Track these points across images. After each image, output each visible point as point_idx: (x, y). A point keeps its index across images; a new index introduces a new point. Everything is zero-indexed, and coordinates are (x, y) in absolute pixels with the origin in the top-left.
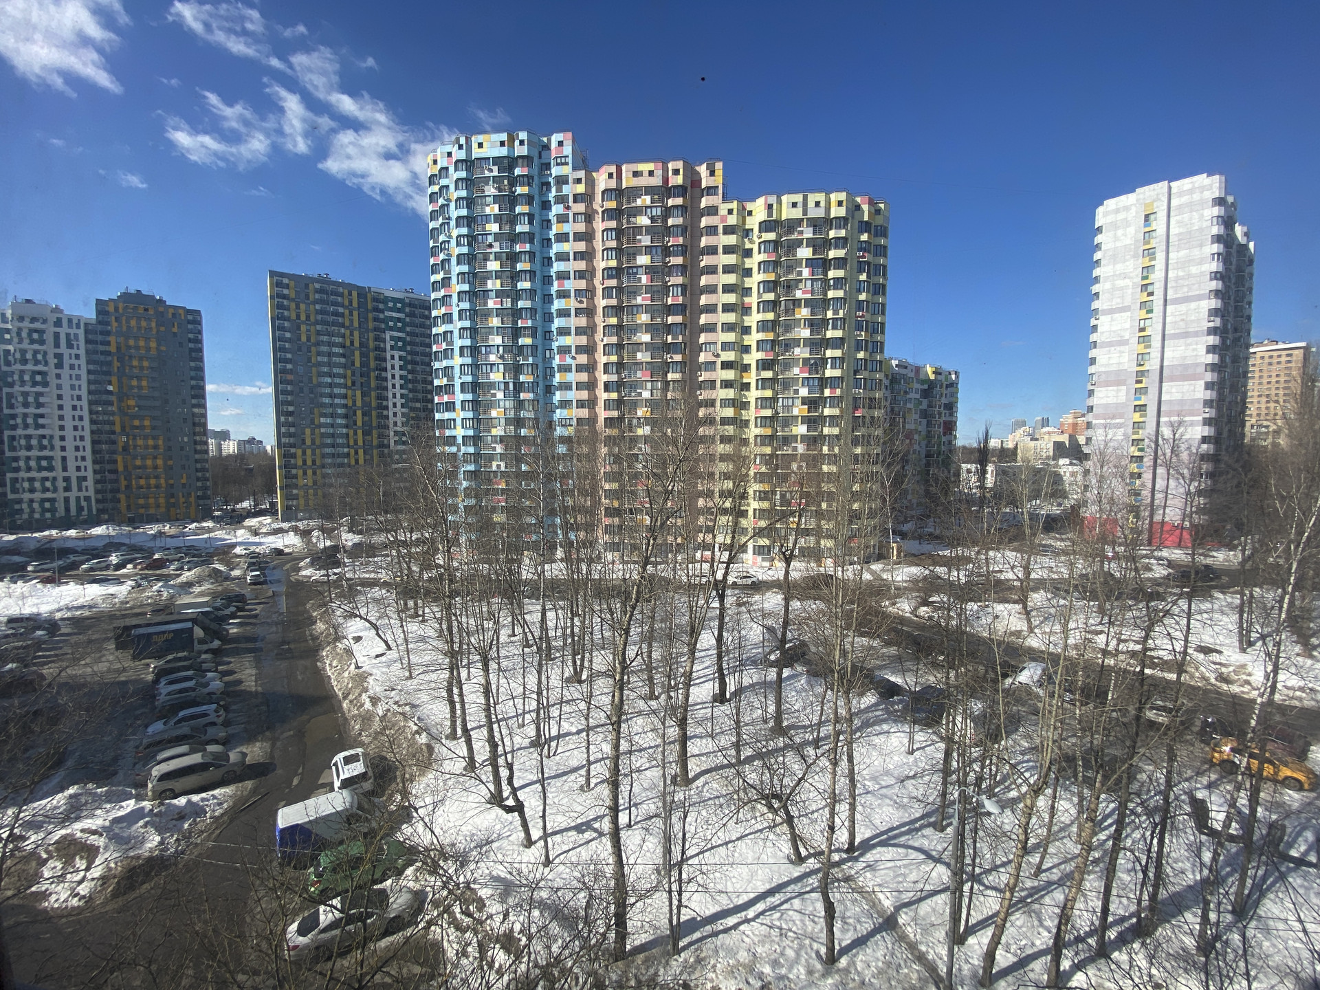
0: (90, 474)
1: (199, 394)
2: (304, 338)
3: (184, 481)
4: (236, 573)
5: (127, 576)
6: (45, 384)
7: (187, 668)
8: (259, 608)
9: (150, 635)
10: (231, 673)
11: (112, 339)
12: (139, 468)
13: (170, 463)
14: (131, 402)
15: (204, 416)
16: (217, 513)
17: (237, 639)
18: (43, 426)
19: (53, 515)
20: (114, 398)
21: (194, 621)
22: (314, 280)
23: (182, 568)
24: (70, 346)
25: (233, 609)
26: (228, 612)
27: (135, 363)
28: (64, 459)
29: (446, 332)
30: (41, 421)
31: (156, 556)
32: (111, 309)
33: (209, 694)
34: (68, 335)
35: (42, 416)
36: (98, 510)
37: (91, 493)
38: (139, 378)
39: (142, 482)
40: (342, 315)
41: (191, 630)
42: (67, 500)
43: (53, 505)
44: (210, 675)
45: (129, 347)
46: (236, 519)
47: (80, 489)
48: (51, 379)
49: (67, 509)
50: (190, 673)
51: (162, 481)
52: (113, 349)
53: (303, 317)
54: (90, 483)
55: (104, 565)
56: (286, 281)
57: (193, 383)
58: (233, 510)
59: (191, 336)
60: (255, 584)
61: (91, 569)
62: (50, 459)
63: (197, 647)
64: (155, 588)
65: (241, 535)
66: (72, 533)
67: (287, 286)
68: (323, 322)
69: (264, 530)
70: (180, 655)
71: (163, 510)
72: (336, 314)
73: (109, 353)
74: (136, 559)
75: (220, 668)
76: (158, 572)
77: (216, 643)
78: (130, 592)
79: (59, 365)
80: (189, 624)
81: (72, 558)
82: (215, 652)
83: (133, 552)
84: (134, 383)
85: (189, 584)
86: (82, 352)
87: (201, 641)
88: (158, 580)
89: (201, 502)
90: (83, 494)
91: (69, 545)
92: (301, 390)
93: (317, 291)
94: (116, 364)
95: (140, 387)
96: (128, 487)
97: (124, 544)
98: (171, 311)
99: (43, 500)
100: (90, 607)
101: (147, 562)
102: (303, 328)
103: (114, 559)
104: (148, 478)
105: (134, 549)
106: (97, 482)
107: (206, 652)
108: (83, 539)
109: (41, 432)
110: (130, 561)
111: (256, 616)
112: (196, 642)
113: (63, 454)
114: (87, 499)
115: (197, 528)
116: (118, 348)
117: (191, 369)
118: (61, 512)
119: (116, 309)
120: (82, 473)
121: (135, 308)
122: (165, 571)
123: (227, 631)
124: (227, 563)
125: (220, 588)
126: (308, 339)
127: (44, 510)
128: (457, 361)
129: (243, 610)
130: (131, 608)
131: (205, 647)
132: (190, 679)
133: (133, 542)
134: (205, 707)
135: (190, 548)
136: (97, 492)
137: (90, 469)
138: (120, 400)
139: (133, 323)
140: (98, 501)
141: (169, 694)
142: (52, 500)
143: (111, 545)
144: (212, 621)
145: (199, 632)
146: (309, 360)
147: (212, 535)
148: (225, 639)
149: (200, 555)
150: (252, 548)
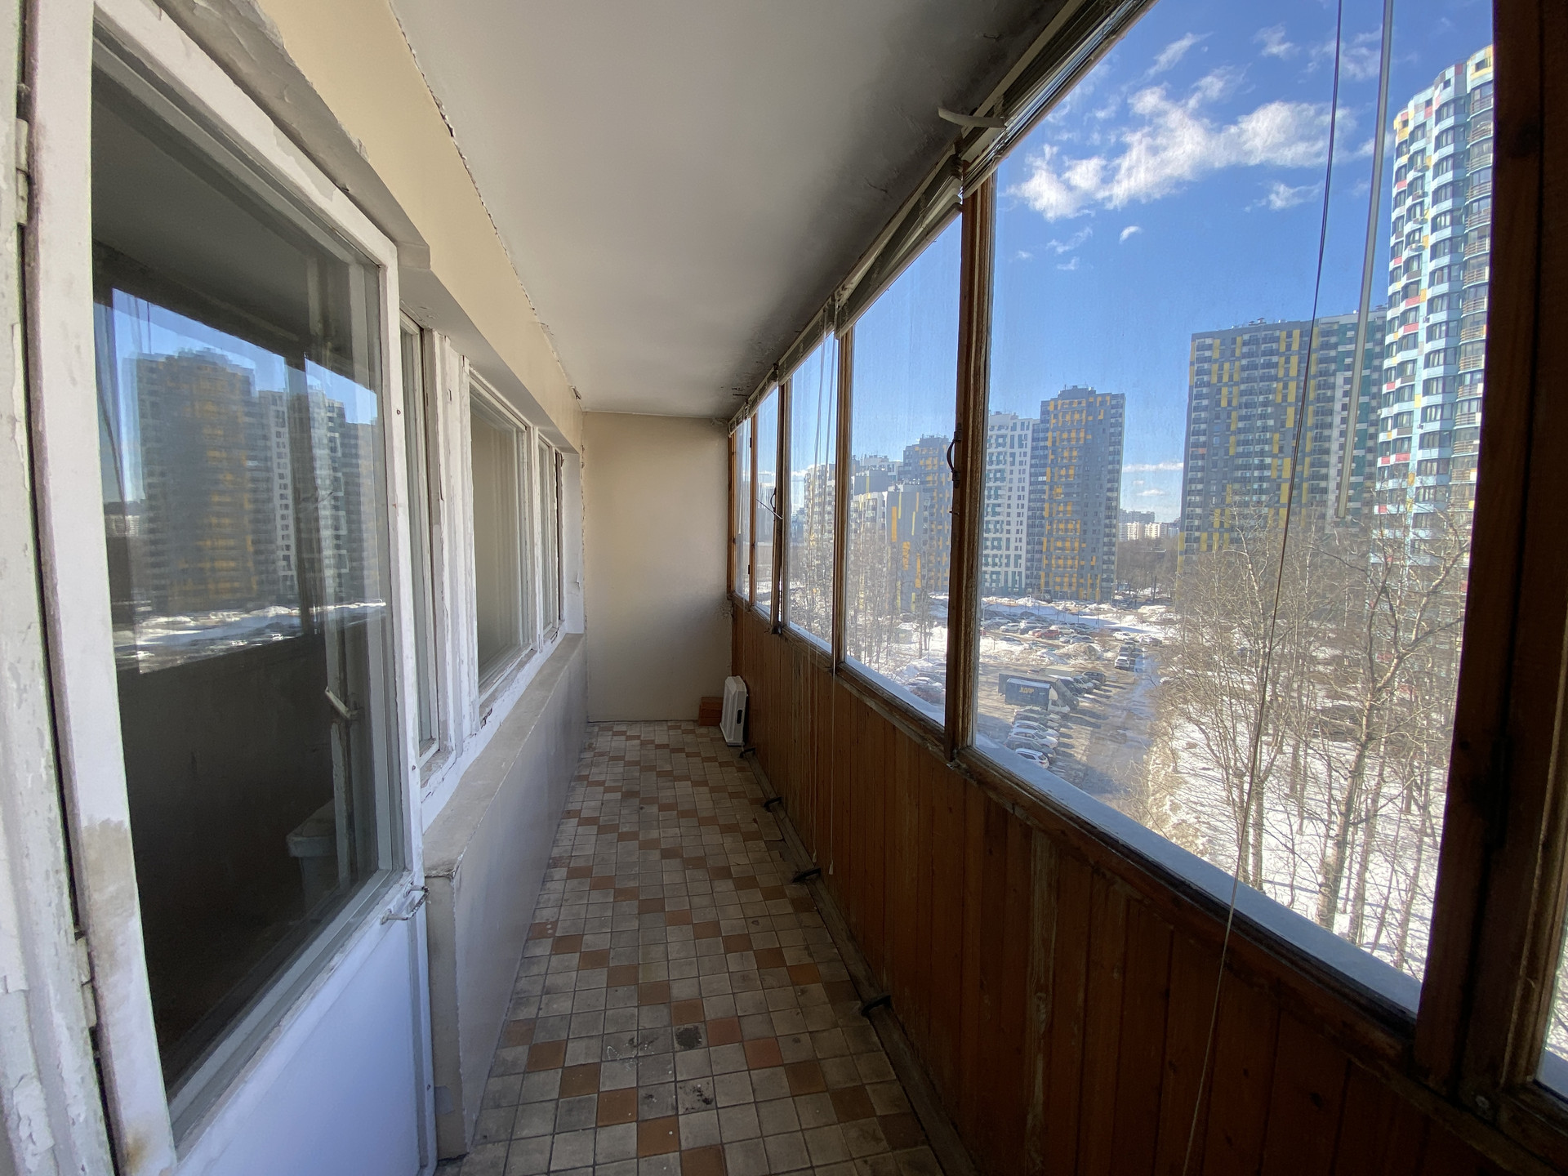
0: (1023, 553)
1: (1115, 477)
2: (1224, 403)
3: (1093, 563)
4: (1109, 655)
5: (1026, 640)
6: (1003, 479)
7: (1035, 720)
8: (1114, 691)
9: (1019, 686)
10: (1069, 737)
11: (1050, 435)
12: (1059, 549)
13: (1084, 545)
14: (1059, 490)
15: (1117, 499)
16: (1117, 597)
17: (1084, 712)
18: (999, 514)
19: (997, 585)
20: (1046, 487)
21: (1053, 684)
22: (1242, 331)
23: (1068, 642)
24: (1021, 446)
25: (1090, 685)
26: (1085, 686)
27: (1066, 454)
28: (1008, 540)
29: (1403, 364)
30: (997, 509)
31: (1053, 628)
32: (1051, 408)
33: (1043, 745)
34: (1020, 436)
35: (999, 505)
36: (1026, 584)
37: (1023, 569)
38: (1067, 467)
39: (1061, 562)
40: (1276, 365)
41: (1047, 691)
42: (1006, 573)
43: (998, 577)
44: (1050, 731)
45: (1062, 440)
46: (1131, 604)
47: (1016, 566)
48: (1007, 475)
49: (1006, 581)
50: (1035, 724)
51: (1076, 562)
52: (1049, 443)
53: (1225, 379)
54: (1023, 561)
55: (1016, 628)
56: (1208, 341)
57: (1110, 467)
58: (1135, 596)
59: (1113, 420)
60: (1121, 668)
61: (1007, 631)
62: (1000, 540)
63: (1050, 707)
64: (1039, 653)
65: (1129, 620)
66: (1005, 600)
67: (1210, 347)
68: (1249, 380)
69: (1153, 619)
70: (1036, 708)
71: (1074, 589)
72: (1269, 365)
73: (1045, 447)
74: (1036, 627)
75: (1062, 730)
76: (1050, 642)
77: (1066, 709)
78: (1022, 652)
79: (1013, 464)
80: (1048, 686)
81: (997, 620)
82: (1065, 717)
83: (1037, 620)
84: (1063, 472)
85: (1068, 656)
86: (1029, 450)
87: (1054, 703)
88: (1045, 648)
89: (1104, 584)
90: (1017, 570)
91: (1000, 609)
92: (1215, 465)
93: (1244, 344)
94: (1051, 457)
95: (1067, 476)
96: (1049, 565)
97: (1032, 615)
98: (1099, 399)
99: (992, 573)
100: (996, 658)
101: (1043, 631)
102: (1225, 391)
103: (1023, 625)
104: (1066, 559)
105: (1039, 619)
106: (1028, 560)
107: (1057, 713)
108: (1010, 606)
109: (997, 518)
110: (1032, 628)
111: (1108, 697)
112: (1050, 702)
113: (1008, 536)
114: (1020, 574)
115: (1096, 609)
116: (1054, 442)
117: (1110, 453)
118: (1002, 584)
119: (1056, 407)
120: (1019, 552)
121: (1071, 403)
122: (1056, 642)
123: (1078, 702)
124: (1103, 644)
125: (1090, 666)
126: (1229, 403)
127: (992, 581)
128: (1420, 401)
129: (1099, 689)
130: (1021, 665)
131: (1057, 709)
132: (1033, 728)
133: (1040, 613)
134: (1033, 752)
135: (1083, 626)
136: (1027, 569)
137: (1024, 549)
138: (1051, 489)
139: (1068, 418)
140: (1027, 577)
141: (1017, 734)
142: (998, 573)
143: (1026, 614)
144: (1072, 689)
145: (1053, 694)
146: (1229, 426)
147: (1101, 617)
148: (1074, 708)
149: (1084, 632)
150: (1132, 635)
